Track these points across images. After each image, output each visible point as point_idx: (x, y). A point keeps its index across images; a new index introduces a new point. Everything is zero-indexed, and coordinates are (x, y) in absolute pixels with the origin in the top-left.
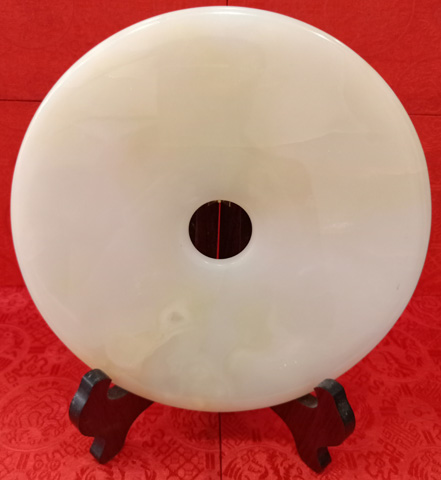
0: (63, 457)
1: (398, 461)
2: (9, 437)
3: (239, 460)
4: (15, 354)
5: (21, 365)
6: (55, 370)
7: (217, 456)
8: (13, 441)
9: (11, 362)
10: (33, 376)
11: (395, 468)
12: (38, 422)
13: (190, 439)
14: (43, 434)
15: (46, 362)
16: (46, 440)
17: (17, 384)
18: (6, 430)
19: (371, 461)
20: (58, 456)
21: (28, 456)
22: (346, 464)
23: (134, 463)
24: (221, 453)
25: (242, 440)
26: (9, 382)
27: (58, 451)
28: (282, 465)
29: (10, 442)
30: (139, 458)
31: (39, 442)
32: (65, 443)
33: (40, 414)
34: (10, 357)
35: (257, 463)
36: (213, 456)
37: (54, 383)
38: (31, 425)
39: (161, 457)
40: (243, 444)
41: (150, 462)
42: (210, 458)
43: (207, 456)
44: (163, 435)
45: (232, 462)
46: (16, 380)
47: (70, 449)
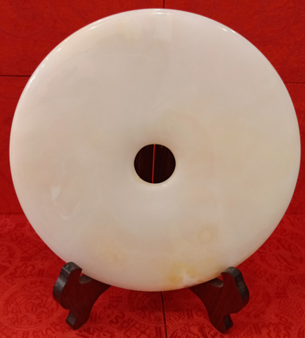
0: (53, 333)
1: (290, 328)
2: (13, 320)
3: (179, 331)
4: (10, 263)
5: (15, 270)
6: (41, 273)
7: (163, 329)
8: (16, 323)
9: (8, 268)
10: (25, 277)
11: (288, 332)
12: (32, 309)
13: (143, 318)
14: (37, 318)
15: (34, 268)
16: (40, 321)
17: (15, 283)
18: (11, 316)
19: (272, 328)
20: (49, 332)
21: (28, 333)
22: (254, 331)
23: (104, 335)
24: (165, 326)
25: (180, 318)
26: (9, 282)
27: (49, 329)
28: (209, 333)
29: (14, 323)
30: (107, 331)
31: (36, 323)
32: (54, 323)
33: (34, 304)
34: (7, 264)
35: (192, 333)
36: (160, 328)
37: (41, 282)
38: (28, 312)
39: (124, 331)
40: (181, 320)
41: (116, 334)
42: (158, 330)
43: (156, 328)
44: (124, 315)
45: (174, 332)
46: (13, 280)
47: (58, 327)
